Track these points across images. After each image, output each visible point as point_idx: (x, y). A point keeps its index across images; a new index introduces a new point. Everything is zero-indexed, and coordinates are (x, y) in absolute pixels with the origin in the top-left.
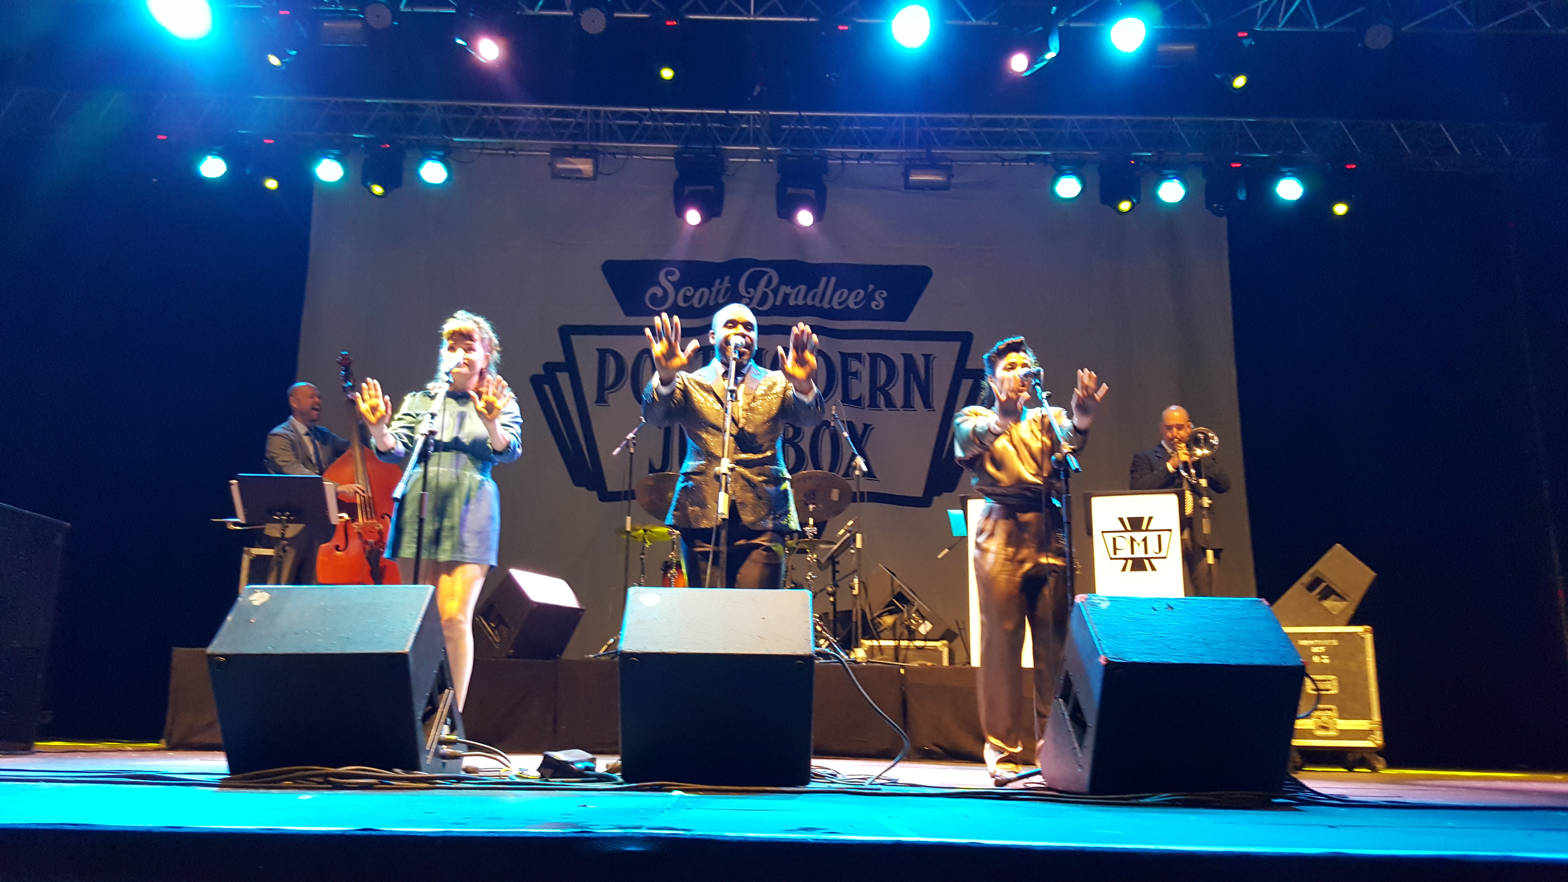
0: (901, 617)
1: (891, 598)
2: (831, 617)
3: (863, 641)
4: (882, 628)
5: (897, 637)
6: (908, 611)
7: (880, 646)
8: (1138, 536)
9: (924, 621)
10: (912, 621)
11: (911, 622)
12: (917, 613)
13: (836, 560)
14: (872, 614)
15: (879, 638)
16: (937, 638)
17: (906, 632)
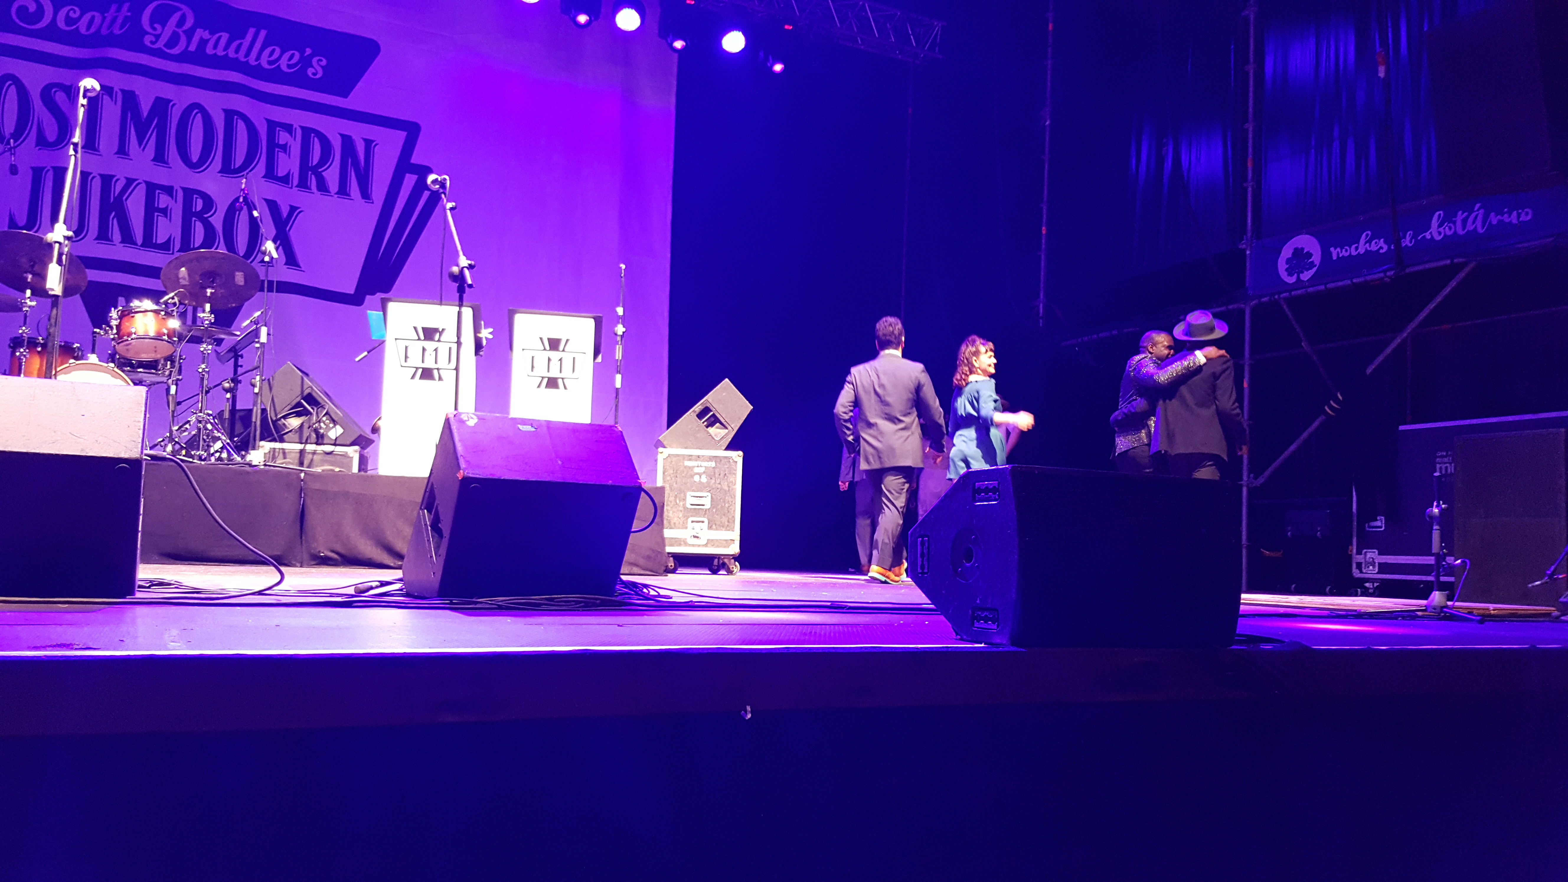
0: (310, 420)
1: (298, 399)
2: (227, 415)
3: (262, 443)
4: (287, 430)
5: (304, 441)
6: (317, 413)
7: (283, 449)
8: (555, 355)
9: (335, 425)
10: (322, 424)
11: (320, 425)
12: (328, 416)
13: (240, 354)
14: (276, 415)
15: (282, 440)
16: (348, 443)
17: (314, 435)
